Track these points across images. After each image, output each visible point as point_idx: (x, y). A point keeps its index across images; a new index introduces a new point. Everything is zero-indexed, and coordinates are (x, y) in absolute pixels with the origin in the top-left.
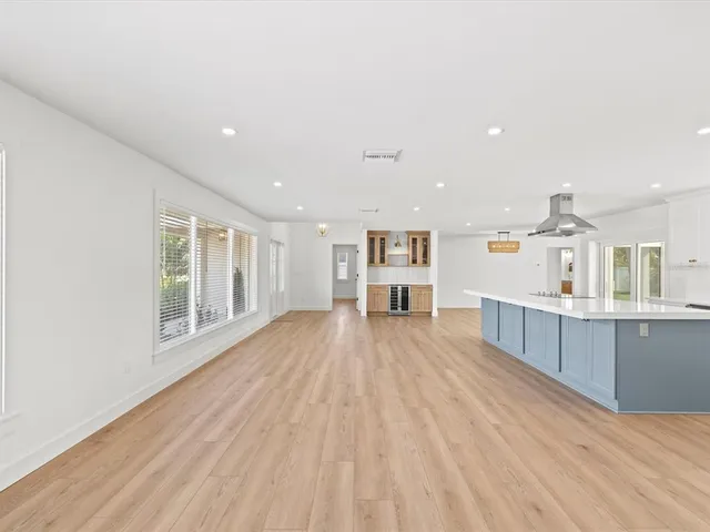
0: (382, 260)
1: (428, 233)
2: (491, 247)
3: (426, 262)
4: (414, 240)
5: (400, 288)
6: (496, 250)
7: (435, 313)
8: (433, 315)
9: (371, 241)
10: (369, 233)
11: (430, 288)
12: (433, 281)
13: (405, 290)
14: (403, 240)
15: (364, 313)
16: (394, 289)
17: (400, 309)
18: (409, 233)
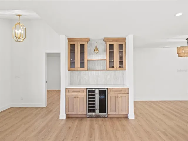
0: (82, 65)
1: (124, 39)
3: (122, 66)
4: (111, 46)
5: (97, 91)
7: (131, 116)
8: (130, 117)
9: (72, 47)
10: (70, 40)
12: (129, 83)
13: (103, 93)
15: (63, 116)
16: (91, 93)
17: (97, 111)
18: (106, 40)
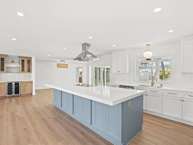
0: (2, 69)
1: (31, 58)
2: (58, 66)
3: (29, 71)
4: (23, 61)
5: (14, 83)
6: (60, 67)
8: (33, 94)
11: (31, 82)
12: (33, 79)
13: (17, 84)
14: (17, 60)
16: (10, 84)
17: (14, 94)
18: (20, 57)
